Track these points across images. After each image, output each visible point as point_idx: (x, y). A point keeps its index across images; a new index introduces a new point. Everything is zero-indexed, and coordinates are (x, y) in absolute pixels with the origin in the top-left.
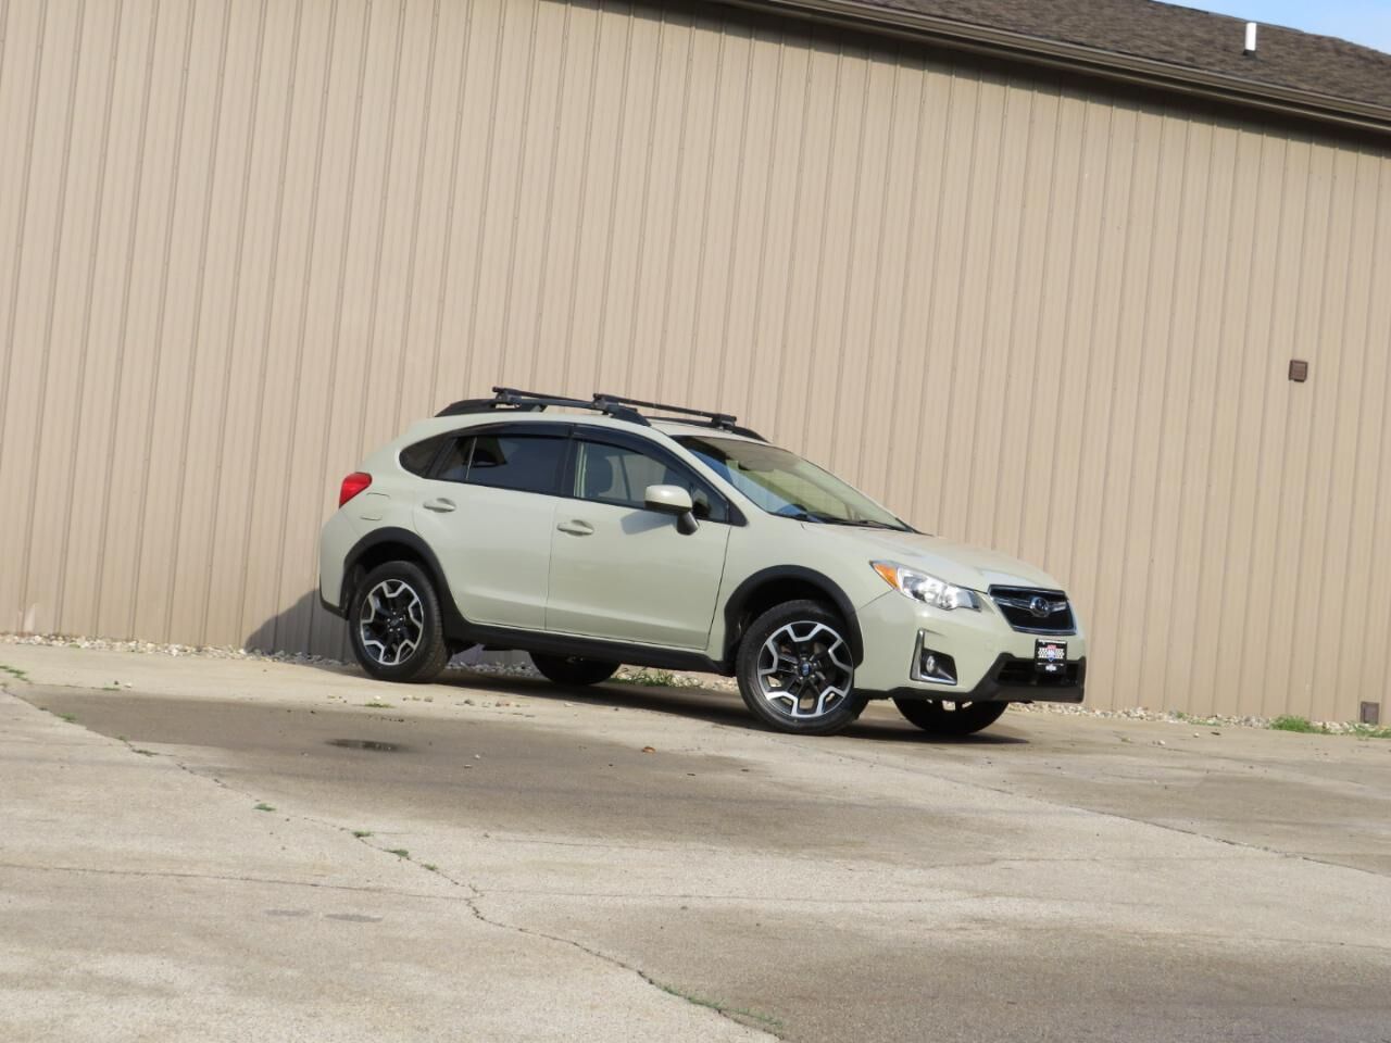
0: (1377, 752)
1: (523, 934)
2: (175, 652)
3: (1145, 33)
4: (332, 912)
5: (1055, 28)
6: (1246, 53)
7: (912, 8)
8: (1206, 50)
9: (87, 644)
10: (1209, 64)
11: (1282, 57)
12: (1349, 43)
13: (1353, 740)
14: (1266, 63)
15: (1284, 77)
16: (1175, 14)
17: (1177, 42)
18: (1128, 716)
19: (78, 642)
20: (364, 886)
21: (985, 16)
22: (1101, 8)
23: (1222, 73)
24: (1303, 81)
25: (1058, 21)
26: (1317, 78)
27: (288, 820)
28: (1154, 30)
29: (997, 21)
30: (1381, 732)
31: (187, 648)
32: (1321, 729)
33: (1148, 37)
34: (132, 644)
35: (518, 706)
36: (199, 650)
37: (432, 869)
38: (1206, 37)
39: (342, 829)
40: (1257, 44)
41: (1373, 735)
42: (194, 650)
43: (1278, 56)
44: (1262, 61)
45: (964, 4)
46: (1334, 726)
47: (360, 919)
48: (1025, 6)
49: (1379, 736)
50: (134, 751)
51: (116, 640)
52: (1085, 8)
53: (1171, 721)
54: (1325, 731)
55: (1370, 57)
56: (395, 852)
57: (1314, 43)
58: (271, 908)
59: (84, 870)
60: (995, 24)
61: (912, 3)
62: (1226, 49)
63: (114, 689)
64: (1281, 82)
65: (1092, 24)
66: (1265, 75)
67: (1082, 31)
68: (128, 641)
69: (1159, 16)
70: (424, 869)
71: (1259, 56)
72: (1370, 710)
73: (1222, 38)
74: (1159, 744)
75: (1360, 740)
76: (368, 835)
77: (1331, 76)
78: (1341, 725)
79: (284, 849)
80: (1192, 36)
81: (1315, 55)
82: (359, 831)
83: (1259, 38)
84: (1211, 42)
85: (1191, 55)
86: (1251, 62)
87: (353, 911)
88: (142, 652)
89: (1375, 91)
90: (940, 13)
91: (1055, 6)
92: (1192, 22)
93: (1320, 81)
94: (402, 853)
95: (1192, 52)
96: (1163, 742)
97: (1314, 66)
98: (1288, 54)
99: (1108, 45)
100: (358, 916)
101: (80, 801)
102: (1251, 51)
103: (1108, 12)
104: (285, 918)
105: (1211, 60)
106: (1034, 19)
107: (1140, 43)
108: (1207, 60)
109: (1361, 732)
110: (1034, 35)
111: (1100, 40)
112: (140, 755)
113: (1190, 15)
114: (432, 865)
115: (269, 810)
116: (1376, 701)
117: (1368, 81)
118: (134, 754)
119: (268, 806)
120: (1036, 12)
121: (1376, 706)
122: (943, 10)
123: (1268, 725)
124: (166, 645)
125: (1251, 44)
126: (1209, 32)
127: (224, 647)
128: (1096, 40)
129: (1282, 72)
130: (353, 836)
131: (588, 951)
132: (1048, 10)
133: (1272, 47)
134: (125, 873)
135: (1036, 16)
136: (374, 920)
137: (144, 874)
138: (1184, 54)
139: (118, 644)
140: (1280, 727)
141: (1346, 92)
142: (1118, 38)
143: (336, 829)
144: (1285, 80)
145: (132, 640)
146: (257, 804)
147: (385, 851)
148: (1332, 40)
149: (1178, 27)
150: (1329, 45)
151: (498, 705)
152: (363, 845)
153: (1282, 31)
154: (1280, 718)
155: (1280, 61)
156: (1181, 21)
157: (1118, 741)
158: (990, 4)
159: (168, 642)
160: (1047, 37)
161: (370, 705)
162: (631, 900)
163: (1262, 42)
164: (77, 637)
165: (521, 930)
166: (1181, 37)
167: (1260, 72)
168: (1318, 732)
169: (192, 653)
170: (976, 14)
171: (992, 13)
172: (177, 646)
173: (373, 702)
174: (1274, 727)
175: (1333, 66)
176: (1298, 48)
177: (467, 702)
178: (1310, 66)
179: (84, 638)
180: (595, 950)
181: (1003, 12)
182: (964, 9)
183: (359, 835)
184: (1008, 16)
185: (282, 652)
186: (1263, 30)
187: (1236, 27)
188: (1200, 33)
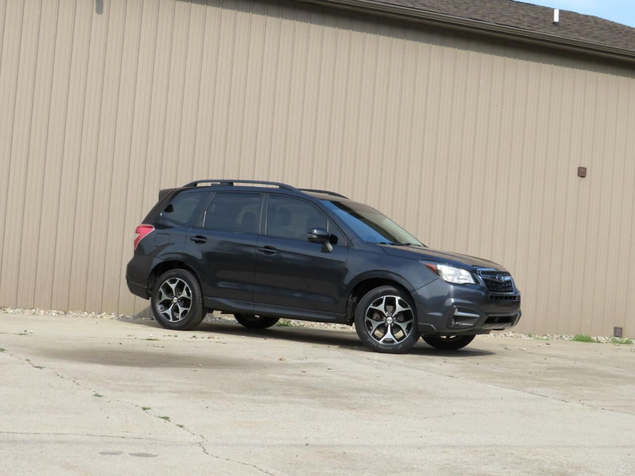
0: (623, 352)
1: (228, 461)
2: (54, 314)
3: (507, 14)
4: (133, 452)
5: (465, 12)
6: (554, 23)
7: (399, 4)
8: (535, 22)
9: (12, 311)
10: (538, 28)
11: (571, 25)
12: (601, 19)
13: (612, 346)
14: (564, 27)
15: (573, 34)
16: (520, 6)
17: (521, 18)
18: (506, 336)
19: (8, 310)
20: (148, 438)
21: (432, 7)
22: (486, 3)
23: (544, 33)
24: (582, 36)
25: (467, 9)
26: (588, 35)
27: (110, 402)
28: (510, 13)
29: (438, 9)
30: (625, 341)
31: (60, 312)
32: (596, 340)
33: (509, 16)
34: (34, 310)
35: (218, 338)
36: (65, 313)
37: (181, 426)
38: (535, 16)
39: (136, 406)
40: (559, 19)
41: (621, 343)
42: (63, 313)
43: (569, 25)
44: (562, 27)
45: (422, 2)
46: (601, 339)
47: (147, 455)
48: (451, 3)
49: (623, 343)
50: (34, 366)
51: (25, 309)
52: (478, 3)
53: (526, 338)
54: (599, 342)
55: (610, 24)
56: (163, 418)
57: (584, 18)
58: (102, 451)
59: (8, 432)
60: (438, 11)
61: (398, 1)
62: (544, 21)
63: (24, 334)
64: (572, 37)
65: (482, 10)
66: (564, 33)
67: (478, 14)
68: (31, 309)
69: (512, 7)
70: (178, 427)
71: (560, 25)
72: (618, 331)
73: (542, 16)
74: (523, 350)
75: (616, 345)
76: (149, 409)
77: (594, 33)
78: (605, 338)
79: (108, 418)
80: (528, 16)
81: (586, 24)
82: (145, 407)
83: (560, 16)
84: (537, 19)
85: (529, 24)
86: (557, 27)
87: (142, 451)
88: (38, 314)
89: (615, 40)
90: (411, 6)
91: (464, 2)
92: (528, 9)
93: (590, 36)
94: (166, 418)
95: (529, 23)
96: (524, 349)
97: (586, 29)
98: (574, 23)
99: (490, 20)
100: (146, 454)
101: (7, 395)
102: (556, 22)
103: (489, 5)
104: (109, 456)
105: (538, 27)
106: (455, 9)
107: (505, 19)
108: (536, 27)
109: (614, 342)
110: (456, 16)
111: (487, 18)
112: (36, 368)
113: (526, 6)
114: (181, 424)
115: (100, 396)
116: (621, 327)
117: (611, 36)
118: (34, 368)
119: (100, 394)
120: (456, 5)
121: (621, 329)
122: (413, 4)
123: (571, 339)
124: (50, 310)
125: (556, 19)
126: (536, 14)
127: (78, 311)
128: (485, 18)
129: (571, 32)
130: (142, 409)
131: (261, 470)
132: (461, 4)
133: (566, 20)
134: (28, 433)
135: (456, 7)
136: (153, 456)
137: (38, 434)
138: (526, 24)
139: (27, 311)
140: (577, 340)
141: (602, 41)
142: (494, 17)
143: (133, 406)
144: (574, 36)
145: (33, 309)
146: (94, 393)
147: (158, 417)
148: (593, 17)
149: (521, 12)
150: (591, 19)
151: (209, 338)
152: (147, 414)
153: (569, 13)
154: (577, 336)
155: (570, 27)
156: (523, 9)
157: (503, 349)
158: (434, 1)
159: (51, 309)
160: (462, 17)
161: (148, 340)
162: (281, 441)
163: (561, 18)
164: (7, 308)
165: (227, 459)
166: (524, 16)
167: (561, 32)
168: (595, 342)
169: (62, 314)
170: (428, 6)
171: (436, 6)
172: (55, 311)
173: (149, 338)
174: (574, 340)
175: (595, 29)
176: (577, 20)
177: (194, 337)
178: (584, 29)
179: (10, 308)
180: (264, 469)
181: (440, 5)
182: (422, 4)
183: (144, 409)
184: (444, 7)
185: (105, 313)
186: (561, 12)
187: (550, 12)
188: (532, 14)
